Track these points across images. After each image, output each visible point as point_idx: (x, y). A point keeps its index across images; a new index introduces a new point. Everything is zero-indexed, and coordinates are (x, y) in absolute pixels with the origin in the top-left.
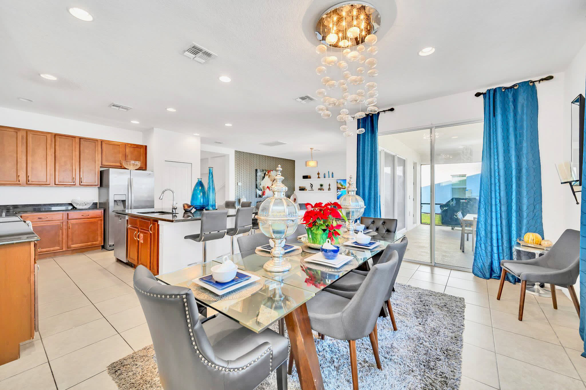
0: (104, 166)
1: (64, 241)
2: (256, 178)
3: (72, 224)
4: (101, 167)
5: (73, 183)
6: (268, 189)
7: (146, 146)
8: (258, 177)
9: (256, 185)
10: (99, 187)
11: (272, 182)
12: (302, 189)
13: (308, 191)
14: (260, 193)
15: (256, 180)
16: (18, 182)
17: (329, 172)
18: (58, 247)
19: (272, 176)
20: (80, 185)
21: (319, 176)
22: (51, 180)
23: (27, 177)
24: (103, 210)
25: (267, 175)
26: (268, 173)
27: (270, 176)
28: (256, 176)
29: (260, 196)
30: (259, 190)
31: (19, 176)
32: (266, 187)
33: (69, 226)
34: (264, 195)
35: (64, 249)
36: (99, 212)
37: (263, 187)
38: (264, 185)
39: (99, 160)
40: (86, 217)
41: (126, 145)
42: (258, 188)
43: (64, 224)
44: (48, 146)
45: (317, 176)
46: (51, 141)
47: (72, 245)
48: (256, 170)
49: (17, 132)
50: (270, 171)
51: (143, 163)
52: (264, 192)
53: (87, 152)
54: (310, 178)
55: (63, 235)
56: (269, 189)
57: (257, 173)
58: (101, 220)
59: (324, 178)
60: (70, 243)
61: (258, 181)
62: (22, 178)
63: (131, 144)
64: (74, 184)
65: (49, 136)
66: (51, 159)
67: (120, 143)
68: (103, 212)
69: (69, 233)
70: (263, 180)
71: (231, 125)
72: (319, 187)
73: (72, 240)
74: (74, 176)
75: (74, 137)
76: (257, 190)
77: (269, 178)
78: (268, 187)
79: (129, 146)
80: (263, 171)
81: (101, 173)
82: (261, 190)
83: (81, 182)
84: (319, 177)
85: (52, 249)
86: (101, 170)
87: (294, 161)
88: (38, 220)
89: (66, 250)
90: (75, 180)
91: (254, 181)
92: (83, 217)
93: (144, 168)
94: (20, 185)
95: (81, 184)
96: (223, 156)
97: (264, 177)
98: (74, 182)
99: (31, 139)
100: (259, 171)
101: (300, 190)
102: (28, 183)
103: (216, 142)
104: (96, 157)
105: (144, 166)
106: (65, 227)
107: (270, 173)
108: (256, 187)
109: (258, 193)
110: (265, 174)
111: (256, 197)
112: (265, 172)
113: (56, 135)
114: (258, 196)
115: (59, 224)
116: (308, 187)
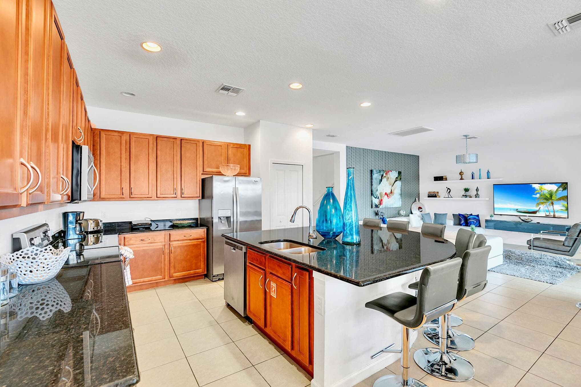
0: (206, 173)
1: (166, 268)
2: (372, 182)
3: (175, 247)
4: (202, 174)
5: (174, 196)
6: (386, 196)
7: (250, 146)
8: (374, 181)
9: (372, 191)
10: (201, 199)
11: (391, 186)
12: (433, 195)
13: (442, 198)
14: (376, 201)
15: (372, 185)
16: (122, 196)
17: (481, 171)
18: (160, 276)
19: (391, 178)
20: (181, 197)
21: (462, 177)
22: (153, 193)
23: (130, 189)
24: (206, 229)
25: (385, 177)
26: (386, 174)
27: (388, 178)
28: (372, 179)
29: (377, 206)
30: (375, 198)
31: (123, 188)
32: (384, 193)
33: (171, 250)
34: (382, 204)
35: (166, 279)
36: (201, 232)
37: (380, 194)
38: (382, 191)
39: (200, 164)
40: (189, 238)
41: (228, 145)
42: (374, 195)
43: (166, 246)
44: (150, 151)
45: (460, 177)
46: (153, 144)
47: (174, 274)
48: (372, 171)
49: (121, 136)
50: (389, 172)
51: (247, 167)
52: (381, 200)
53: (188, 155)
54: (446, 179)
55: (165, 261)
56: (388, 196)
57: (373, 175)
58: (204, 241)
59: (473, 178)
60: (172, 271)
61: (374, 186)
62: (126, 191)
63: (234, 144)
64: (176, 196)
65: (151, 139)
66: (153, 165)
67: (222, 142)
68: (206, 232)
69: (171, 258)
70: (380, 184)
71: (369, 104)
72: (463, 193)
73: (175, 268)
74: (175, 187)
75: (175, 138)
76: (373, 198)
77: (387, 181)
78: (386, 194)
79: (232, 146)
80: (380, 171)
81: (203, 180)
82: (378, 197)
83: (182, 193)
84: (461, 179)
85: (154, 278)
86: (202, 178)
87: (418, 157)
88: (140, 243)
89: (168, 279)
90: (176, 191)
91: (369, 186)
92: (185, 238)
93: (248, 173)
94: (124, 199)
95: (183, 196)
96: (333, 154)
97: (381, 180)
98: (175, 194)
99: (134, 143)
100: (374, 172)
101: (429, 197)
102: (131, 197)
103: (329, 136)
104: (198, 162)
105: (248, 172)
106: (167, 251)
107: (388, 175)
108: (372, 194)
109: (373, 202)
110: (382, 176)
111: (372, 207)
112: (382, 173)
113: (157, 137)
114: (374, 206)
115: (162, 247)
116: (443, 193)
